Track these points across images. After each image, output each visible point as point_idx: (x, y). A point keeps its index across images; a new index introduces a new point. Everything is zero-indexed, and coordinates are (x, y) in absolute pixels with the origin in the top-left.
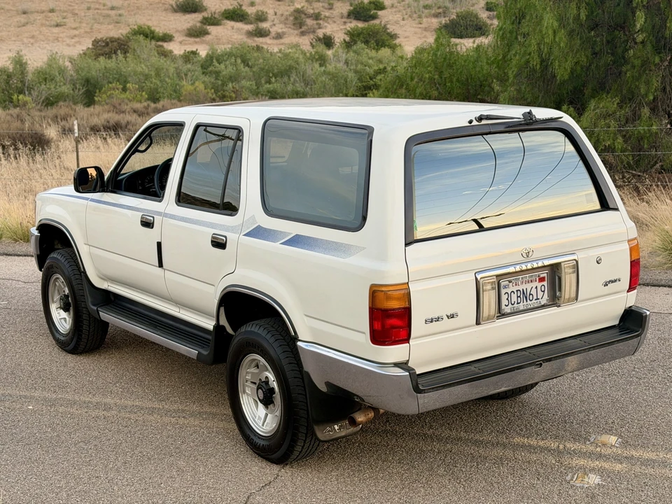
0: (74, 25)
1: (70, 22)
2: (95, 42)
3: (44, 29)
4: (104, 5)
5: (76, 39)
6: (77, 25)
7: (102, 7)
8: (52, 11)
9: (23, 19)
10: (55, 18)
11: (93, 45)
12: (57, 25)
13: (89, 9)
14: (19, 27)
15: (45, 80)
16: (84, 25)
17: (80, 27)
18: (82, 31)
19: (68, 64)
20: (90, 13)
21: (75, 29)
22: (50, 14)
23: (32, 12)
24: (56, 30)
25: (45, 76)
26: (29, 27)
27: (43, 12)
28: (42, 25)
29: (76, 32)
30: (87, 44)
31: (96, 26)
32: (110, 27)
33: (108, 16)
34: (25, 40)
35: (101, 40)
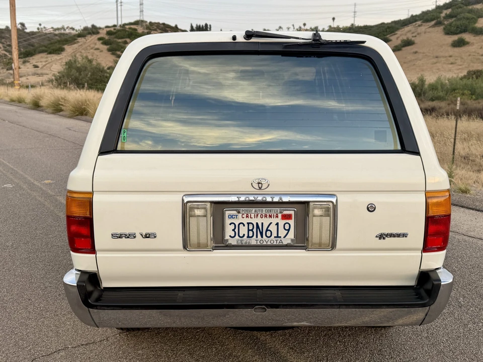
0: (460, 64)
1: (459, 62)
2: (469, 72)
3: (445, 66)
4: (478, 54)
5: (460, 71)
6: (462, 63)
7: (476, 55)
8: (451, 56)
9: (435, 60)
10: (452, 60)
11: (467, 73)
12: (452, 64)
13: (470, 55)
14: (432, 64)
15: (433, 89)
16: (465, 63)
17: (463, 65)
18: (464, 66)
19: (447, 82)
20: (470, 57)
21: (460, 65)
22: (450, 58)
23: (440, 57)
24: (451, 66)
25: (433, 87)
26: (438, 64)
27: (446, 57)
28: (444, 63)
29: (460, 67)
30: (465, 73)
31: (472, 64)
32: (479, 64)
33: (479, 59)
34: (434, 71)
35: (472, 71)
